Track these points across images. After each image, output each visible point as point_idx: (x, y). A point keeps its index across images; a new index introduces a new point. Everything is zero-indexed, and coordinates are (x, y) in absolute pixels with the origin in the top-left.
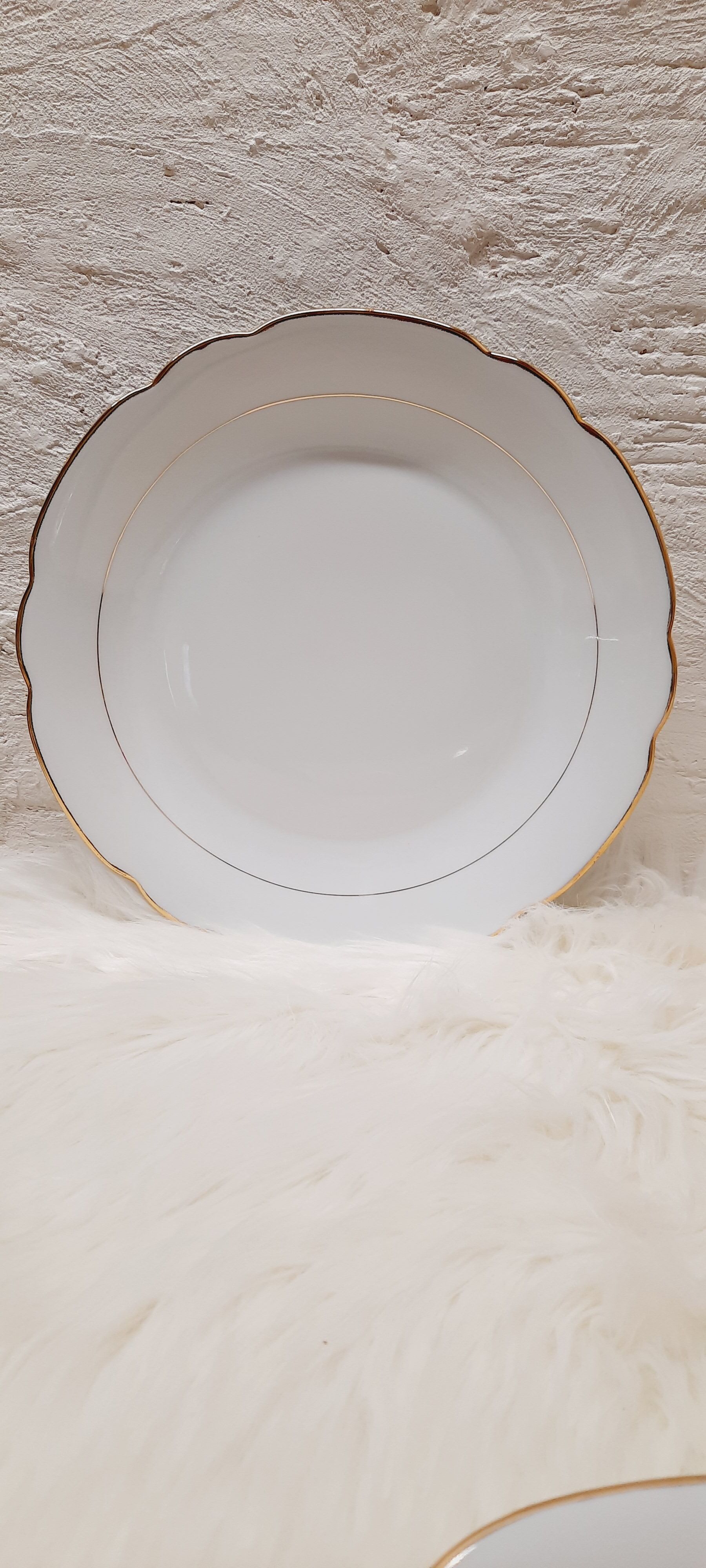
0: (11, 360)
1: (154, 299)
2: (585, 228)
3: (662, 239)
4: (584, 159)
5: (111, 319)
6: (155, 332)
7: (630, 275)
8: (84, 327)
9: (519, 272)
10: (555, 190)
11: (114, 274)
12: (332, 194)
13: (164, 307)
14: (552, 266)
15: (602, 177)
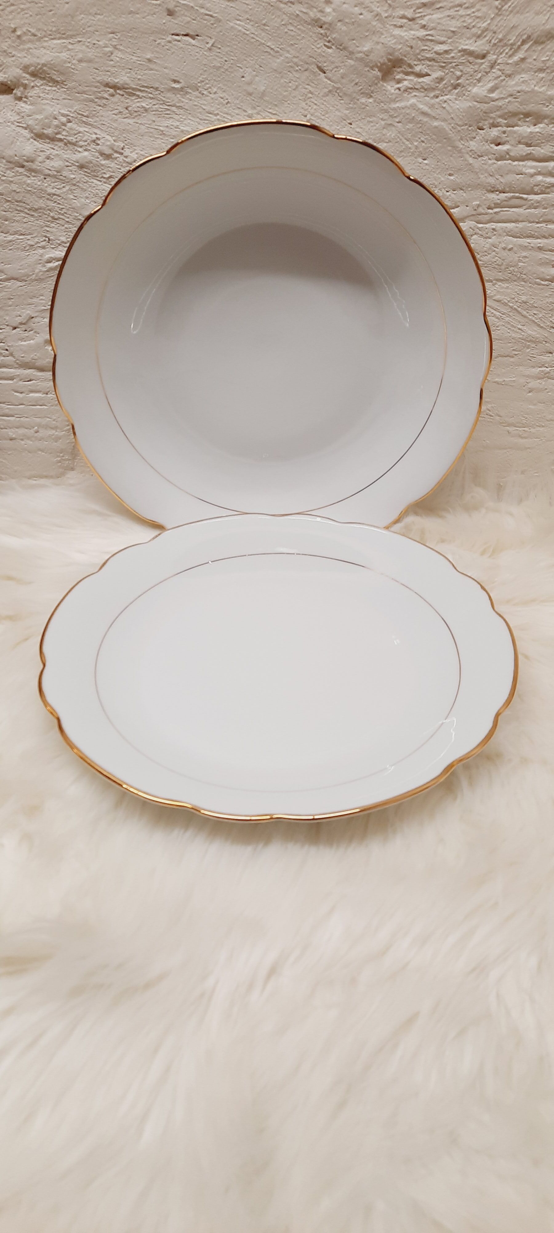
0: (63, 151)
1: (161, 106)
2: (463, 56)
3: (517, 64)
4: (465, 4)
5: (131, 121)
6: (162, 131)
7: (492, 90)
8: (113, 127)
9: (416, 87)
10: (443, 28)
11: (133, 89)
12: (286, 30)
13: (168, 112)
14: (439, 83)
15: (478, 17)
